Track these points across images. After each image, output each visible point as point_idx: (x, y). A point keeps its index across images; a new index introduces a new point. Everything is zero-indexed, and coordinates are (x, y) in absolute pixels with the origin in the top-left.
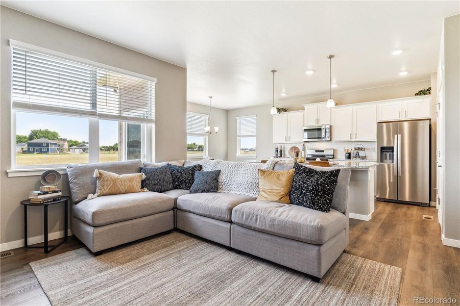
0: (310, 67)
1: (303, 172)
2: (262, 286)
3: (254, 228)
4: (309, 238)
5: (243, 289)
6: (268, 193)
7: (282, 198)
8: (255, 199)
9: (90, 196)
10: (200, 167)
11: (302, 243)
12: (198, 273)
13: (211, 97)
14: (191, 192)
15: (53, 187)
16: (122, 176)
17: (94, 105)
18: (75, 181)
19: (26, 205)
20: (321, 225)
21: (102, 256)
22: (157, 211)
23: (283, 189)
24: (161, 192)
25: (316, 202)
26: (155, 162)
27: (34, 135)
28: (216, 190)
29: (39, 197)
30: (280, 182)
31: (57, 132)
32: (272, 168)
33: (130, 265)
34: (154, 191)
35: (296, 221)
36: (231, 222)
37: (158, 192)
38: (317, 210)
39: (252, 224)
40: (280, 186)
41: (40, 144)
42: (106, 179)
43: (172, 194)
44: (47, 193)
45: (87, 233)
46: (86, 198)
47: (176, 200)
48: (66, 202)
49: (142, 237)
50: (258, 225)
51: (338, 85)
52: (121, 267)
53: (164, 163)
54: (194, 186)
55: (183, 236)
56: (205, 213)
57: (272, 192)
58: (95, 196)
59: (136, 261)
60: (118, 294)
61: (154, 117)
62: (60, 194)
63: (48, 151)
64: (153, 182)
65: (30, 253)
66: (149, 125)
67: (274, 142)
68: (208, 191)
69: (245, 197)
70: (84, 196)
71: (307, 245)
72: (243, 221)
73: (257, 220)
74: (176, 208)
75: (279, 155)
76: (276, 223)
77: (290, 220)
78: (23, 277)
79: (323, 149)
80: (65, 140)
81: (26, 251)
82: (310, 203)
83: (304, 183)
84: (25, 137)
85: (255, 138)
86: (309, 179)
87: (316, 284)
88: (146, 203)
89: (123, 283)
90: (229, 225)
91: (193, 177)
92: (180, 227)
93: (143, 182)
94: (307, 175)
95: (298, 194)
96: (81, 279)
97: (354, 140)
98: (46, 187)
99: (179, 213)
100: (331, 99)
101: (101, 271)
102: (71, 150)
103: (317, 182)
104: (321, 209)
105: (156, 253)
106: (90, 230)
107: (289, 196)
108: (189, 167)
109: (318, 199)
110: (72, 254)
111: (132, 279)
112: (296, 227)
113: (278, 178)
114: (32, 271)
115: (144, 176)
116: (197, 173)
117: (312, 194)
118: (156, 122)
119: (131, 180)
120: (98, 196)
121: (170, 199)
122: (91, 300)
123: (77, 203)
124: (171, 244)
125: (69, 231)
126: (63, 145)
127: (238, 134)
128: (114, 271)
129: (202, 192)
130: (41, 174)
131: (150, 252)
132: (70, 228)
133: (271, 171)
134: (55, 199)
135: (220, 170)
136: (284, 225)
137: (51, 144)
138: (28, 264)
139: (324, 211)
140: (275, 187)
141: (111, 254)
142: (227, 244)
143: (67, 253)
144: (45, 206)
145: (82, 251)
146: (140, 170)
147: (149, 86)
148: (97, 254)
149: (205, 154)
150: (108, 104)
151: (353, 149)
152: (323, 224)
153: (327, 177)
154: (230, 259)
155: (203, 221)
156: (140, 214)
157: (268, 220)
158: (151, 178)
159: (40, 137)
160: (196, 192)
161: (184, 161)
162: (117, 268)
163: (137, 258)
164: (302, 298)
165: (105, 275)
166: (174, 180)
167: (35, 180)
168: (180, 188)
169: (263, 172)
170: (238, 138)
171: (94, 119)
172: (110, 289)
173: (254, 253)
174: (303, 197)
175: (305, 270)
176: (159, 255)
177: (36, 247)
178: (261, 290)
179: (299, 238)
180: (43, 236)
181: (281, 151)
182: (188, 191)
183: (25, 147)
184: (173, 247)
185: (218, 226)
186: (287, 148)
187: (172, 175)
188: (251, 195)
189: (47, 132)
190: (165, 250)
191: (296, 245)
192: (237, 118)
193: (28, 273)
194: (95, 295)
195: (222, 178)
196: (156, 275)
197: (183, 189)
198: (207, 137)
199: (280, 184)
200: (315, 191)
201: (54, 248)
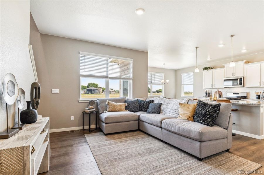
0: (221, 42)
1: (201, 105)
2: (170, 157)
3: (171, 131)
4: (195, 138)
5: (160, 156)
6: (183, 115)
7: (189, 118)
8: (177, 118)
9: (105, 111)
10: (153, 101)
11: (193, 140)
12: (144, 147)
13: (165, 64)
14: (147, 113)
15: (93, 107)
16: (117, 104)
17: (107, 73)
18: (100, 105)
19: (84, 113)
20: (201, 132)
21: (108, 136)
22: (130, 120)
23: (190, 113)
24: (134, 112)
25: (206, 121)
26: (133, 98)
27: (90, 85)
28: (159, 113)
29: (88, 110)
30: (189, 110)
31: (98, 84)
32: (187, 102)
33: (117, 141)
34: (130, 111)
35: (190, 128)
36: (162, 128)
37: (132, 112)
38: (206, 125)
39: (170, 129)
40: (188, 112)
41: (91, 90)
42: (111, 105)
43: (138, 113)
44: (90, 109)
45: (103, 126)
46: (103, 112)
47: (139, 116)
48: (97, 113)
49: (124, 131)
50: (173, 130)
51: (247, 50)
52: (114, 140)
53: (136, 99)
54: (149, 110)
55: (142, 133)
56: (151, 123)
57: (184, 115)
58: (106, 112)
59: (120, 139)
60: (111, 148)
61: (132, 77)
62: (95, 110)
63: (94, 93)
64: (130, 107)
65: (85, 131)
66: (130, 81)
67: (204, 88)
68: (155, 113)
69: (170, 116)
70: (103, 111)
71: (195, 141)
72: (166, 127)
73: (172, 127)
74: (139, 120)
75: (208, 96)
76: (180, 129)
77: (187, 128)
78: (82, 139)
79: (239, 92)
80: (101, 88)
81: (84, 131)
82: (202, 121)
83: (200, 110)
84: (86, 87)
85: (193, 85)
86: (203, 108)
87: (199, 161)
88: (126, 116)
89: (114, 146)
90: (161, 129)
91: (149, 106)
92: (141, 129)
93: (126, 107)
94: (203, 107)
95: (197, 116)
96: (100, 142)
97: (262, 86)
98: (90, 107)
99: (140, 122)
100: (232, 61)
101: (107, 141)
102: (103, 92)
103: (207, 110)
104: (208, 125)
105: (129, 138)
106: (104, 124)
107: (194, 117)
108: (148, 101)
109: (206, 119)
110: (98, 134)
111: (117, 145)
112: (189, 132)
113: (188, 108)
114: (85, 137)
115: (126, 104)
116: (151, 104)
117: (203, 116)
118: (133, 80)
119: (121, 106)
120: (108, 112)
121: (137, 115)
122: (102, 149)
123: (100, 114)
124: (136, 135)
125: (98, 125)
126: (100, 90)
127: (182, 84)
128: (111, 141)
129: (152, 113)
130: (89, 102)
131: (126, 137)
132: (99, 124)
133: (186, 104)
134: (93, 112)
135: (162, 103)
136: (184, 130)
137: (95, 89)
138: (84, 135)
139: (209, 126)
140: (186, 112)
141: (111, 136)
142: (160, 138)
143: (97, 133)
144: (89, 114)
145: (101, 133)
146: (125, 101)
147: (130, 63)
148: (106, 135)
149: (162, 95)
150: (113, 73)
151: (262, 93)
152: (203, 131)
153: (212, 108)
154: (160, 145)
155: (150, 127)
156: (123, 121)
157: (177, 127)
158: (129, 105)
159: (92, 86)
160: (149, 113)
161: (146, 98)
162: (113, 140)
163: (121, 138)
164: (188, 165)
165: (108, 142)
166: (140, 107)
167: (87, 104)
168: (142, 111)
169: (181, 104)
170: (182, 86)
171: (107, 79)
172: (109, 147)
173: (171, 143)
174: (199, 118)
175: (193, 154)
176: (129, 139)
177: (87, 130)
178: (168, 158)
179: (191, 137)
180: (89, 126)
181: (209, 93)
182: (146, 113)
183: (86, 91)
184: (136, 136)
185: (156, 129)
186: (213, 92)
187: (139, 104)
188: (175, 116)
189: (94, 84)
190: (133, 137)
191: (190, 141)
192: (181, 74)
193: (84, 137)
194: (104, 147)
195: (162, 107)
196: (126, 145)
197: (144, 111)
198: (164, 86)
199: (189, 111)
200: (205, 115)
201: (92, 131)
